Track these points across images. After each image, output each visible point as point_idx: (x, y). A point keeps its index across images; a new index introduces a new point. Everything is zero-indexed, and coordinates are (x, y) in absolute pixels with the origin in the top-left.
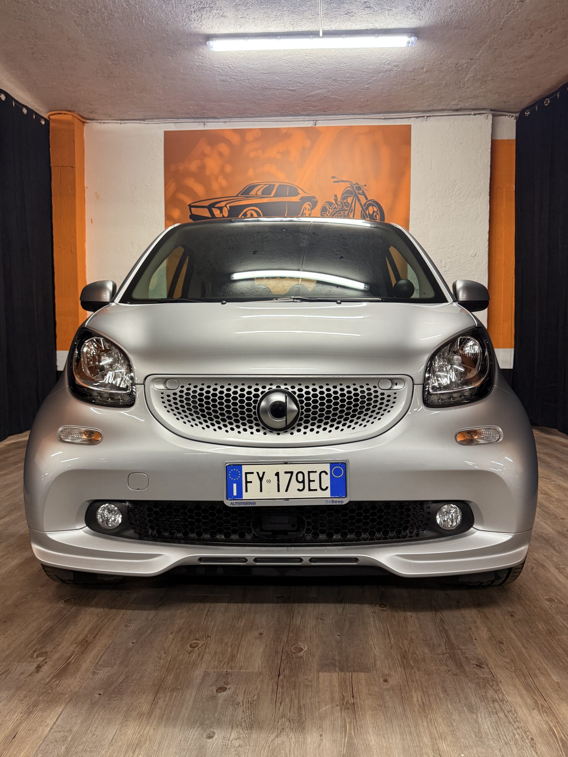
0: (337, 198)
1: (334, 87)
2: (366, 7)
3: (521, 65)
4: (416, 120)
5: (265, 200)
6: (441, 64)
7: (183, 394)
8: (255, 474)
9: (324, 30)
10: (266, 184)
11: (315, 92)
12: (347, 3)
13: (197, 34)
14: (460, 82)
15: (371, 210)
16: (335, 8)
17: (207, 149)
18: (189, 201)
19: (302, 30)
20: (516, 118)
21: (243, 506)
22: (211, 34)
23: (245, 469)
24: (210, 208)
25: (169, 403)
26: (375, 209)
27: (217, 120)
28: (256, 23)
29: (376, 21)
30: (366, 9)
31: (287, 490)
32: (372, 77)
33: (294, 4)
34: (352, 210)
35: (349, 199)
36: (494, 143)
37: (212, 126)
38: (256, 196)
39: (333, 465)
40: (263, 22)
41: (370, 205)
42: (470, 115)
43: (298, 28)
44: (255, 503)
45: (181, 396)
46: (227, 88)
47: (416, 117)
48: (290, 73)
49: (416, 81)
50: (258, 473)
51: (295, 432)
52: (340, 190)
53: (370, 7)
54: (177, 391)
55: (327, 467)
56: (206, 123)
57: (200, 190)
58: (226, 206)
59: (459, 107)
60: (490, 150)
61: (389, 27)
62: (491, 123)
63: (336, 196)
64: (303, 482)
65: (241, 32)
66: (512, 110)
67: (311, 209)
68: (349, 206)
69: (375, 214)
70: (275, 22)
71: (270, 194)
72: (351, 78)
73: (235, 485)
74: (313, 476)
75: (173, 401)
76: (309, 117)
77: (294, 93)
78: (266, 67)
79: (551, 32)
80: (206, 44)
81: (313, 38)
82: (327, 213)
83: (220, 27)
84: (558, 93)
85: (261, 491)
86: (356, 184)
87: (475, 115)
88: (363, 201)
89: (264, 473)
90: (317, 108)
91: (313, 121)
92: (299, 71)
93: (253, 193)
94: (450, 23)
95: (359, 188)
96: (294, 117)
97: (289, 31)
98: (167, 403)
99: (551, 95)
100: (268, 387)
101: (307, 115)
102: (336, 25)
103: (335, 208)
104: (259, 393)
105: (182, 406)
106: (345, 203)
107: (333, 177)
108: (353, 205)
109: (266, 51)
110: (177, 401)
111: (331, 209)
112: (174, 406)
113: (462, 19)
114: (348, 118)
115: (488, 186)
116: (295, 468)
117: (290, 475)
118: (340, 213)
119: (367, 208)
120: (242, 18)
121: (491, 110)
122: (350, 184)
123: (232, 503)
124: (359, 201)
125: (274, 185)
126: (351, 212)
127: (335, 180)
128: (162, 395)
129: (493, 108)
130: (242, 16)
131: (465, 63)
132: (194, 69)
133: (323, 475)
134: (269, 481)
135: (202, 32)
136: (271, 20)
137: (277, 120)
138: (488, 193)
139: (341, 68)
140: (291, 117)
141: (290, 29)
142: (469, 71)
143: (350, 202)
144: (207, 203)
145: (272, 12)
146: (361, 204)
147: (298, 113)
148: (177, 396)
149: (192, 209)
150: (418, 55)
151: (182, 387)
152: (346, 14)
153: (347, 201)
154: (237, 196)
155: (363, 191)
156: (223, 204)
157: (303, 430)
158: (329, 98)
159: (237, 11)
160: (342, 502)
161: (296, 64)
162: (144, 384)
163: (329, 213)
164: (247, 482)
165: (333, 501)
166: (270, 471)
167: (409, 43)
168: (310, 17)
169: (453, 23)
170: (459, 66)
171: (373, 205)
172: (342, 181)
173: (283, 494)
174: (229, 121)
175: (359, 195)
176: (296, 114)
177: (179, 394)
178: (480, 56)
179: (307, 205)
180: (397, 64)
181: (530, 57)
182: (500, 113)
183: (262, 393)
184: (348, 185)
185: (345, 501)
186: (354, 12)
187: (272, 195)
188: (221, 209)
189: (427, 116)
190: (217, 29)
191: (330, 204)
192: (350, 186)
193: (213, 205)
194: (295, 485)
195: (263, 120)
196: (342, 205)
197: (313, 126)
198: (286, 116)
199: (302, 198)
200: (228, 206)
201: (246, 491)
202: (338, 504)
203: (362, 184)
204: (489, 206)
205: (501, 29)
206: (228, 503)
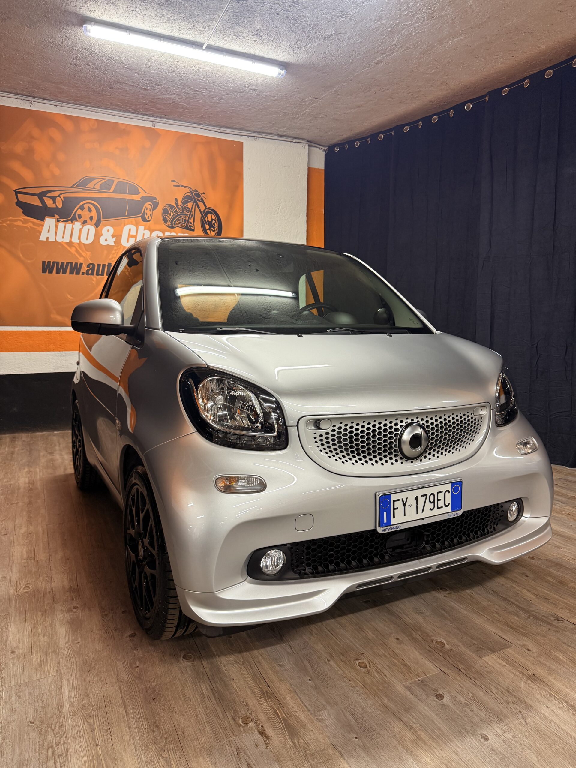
0: (177, 202)
1: (187, 96)
2: (256, 35)
3: (349, 111)
4: (247, 138)
5: (104, 195)
6: (291, 96)
7: (335, 433)
8: (401, 500)
9: (209, 44)
10: (105, 179)
11: (167, 96)
12: (242, 26)
13: (74, 13)
14: (297, 114)
15: (210, 217)
16: (229, 28)
17: (36, 132)
18: (15, 186)
19: (186, 38)
20: (325, 151)
21: (392, 531)
22: (90, 17)
23: (393, 497)
24: (41, 196)
25: (322, 442)
26: (214, 217)
27: (45, 102)
28: (145, 20)
29: (258, 48)
30: (256, 36)
31: (423, 512)
32: (228, 94)
33: (193, 13)
34: (192, 215)
35: (189, 204)
36: (309, 169)
37: (39, 106)
38: (93, 190)
39: (453, 484)
40: (152, 20)
41: (208, 212)
42: (291, 142)
43: (184, 36)
44: (400, 527)
45: (333, 435)
46: (77, 72)
47: (247, 136)
48: (152, 73)
49: (262, 106)
50: (402, 499)
51: (423, 459)
52: (180, 194)
53: (259, 35)
54: (329, 431)
55: (449, 487)
56: (33, 102)
57: (28, 175)
58: (59, 196)
59: (285, 133)
60: (307, 176)
61: (267, 56)
62: (307, 152)
63: (176, 199)
64: (434, 502)
65: (124, 24)
66: (322, 144)
67: (153, 210)
68: (189, 211)
69: (213, 222)
70: (164, 24)
71: (109, 190)
72: (208, 91)
73: (385, 513)
74: (441, 496)
75: (325, 440)
76: (148, 117)
77: (145, 92)
78: (130, 63)
79: (383, 91)
80: (82, 26)
81: (195, 48)
82: (169, 216)
83: (104, 13)
84: (369, 139)
85: (405, 515)
86: (195, 191)
87: (295, 142)
88: (203, 208)
89: (407, 498)
90: (160, 111)
91: (153, 122)
92: (163, 74)
93: (91, 185)
94: (316, 66)
95: (198, 195)
96: (133, 115)
97: (174, 35)
98: (319, 443)
99: (362, 139)
100: (405, 421)
101: (146, 115)
102: (221, 43)
103: (176, 211)
104: (398, 427)
105: (334, 445)
106: (185, 207)
107: (174, 181)
108: (193, 210)
109: (139, 48)
110: (329, 440)
111: (173, 211)
112: (326, 445)
113: (327, 65)
114: (186, 125)
115: (306, 208)
116: (428, 491)
117: (425, 497)
118: (181, 217)
119: (206, 216)
120: (133, 11)
121: (308, 141)
122: (190, 190)
123: (383, 530)
124: (199, 207)
125: (114, 181)
126: (192, 217)
127: (175, 184)
128: (315, 436)
129: (310, 139)
130: (134, 10)
131: (310, 100)
132: (49, 46)
133: (447, 493)
134: (410, 505)
135: (81, 13)
136: (161, 21)
137: (115, 114)
138: (306, 215)
139: (203, 81)
140: (130, 114)
141: (176, 34)
142: (309, 106)
143: (190, 208)
144: (37, 191)
145: (167, 15)
146: (200, 210)
147: (138, 111)
148: (329, 436)
149: (18, 195)
150: (276, 85)
151: (334, 426)
152: (236, 35)
153: (187, 205)
154: (72, 187)
155: (202, 199)
156: (56, 194)
157: (428, 457)
158: (178, 104)
159: (132, 4)
160: (458, 514)
161: (163, 67)
162: (297, 426)
163: (170, 215)
164: (394, 509)
165: (453, 514)
166: (410, 496)
167: (280, 74)
168: (202, 29)
169: (319, 67)
170: (304, 101)
171: (211, 213)
172: (182, 186)
173: (421, 515)
174: (60, 105)
175: (198, 202)
176: (136, 111)
177: (331, 433)
178: (324, 97)
179: (148, 205)
180: (256, 88)
181: (359, 107)
182: (313, 145)
183: (401, 426)
184: (188, 190)
185: (460, 512)
186: (244, 35)
187: (111, 191)
188: (54, 199)
189: (257, 137)
190: (99, 14)
191: (172, 207)
192: (190, 192)
193: (44, 194)
194: (429, 506)
195: (99, 111)
196: (183, 210)
197: (152, 127)
198: (124, 111)
199: (142, 198)
200: (62, 196)
201: (394, 517)
202: (456, 516)
203: (201, 191)
204: (306, 225)
205: (351, 80)
206: (380, 530)
